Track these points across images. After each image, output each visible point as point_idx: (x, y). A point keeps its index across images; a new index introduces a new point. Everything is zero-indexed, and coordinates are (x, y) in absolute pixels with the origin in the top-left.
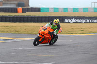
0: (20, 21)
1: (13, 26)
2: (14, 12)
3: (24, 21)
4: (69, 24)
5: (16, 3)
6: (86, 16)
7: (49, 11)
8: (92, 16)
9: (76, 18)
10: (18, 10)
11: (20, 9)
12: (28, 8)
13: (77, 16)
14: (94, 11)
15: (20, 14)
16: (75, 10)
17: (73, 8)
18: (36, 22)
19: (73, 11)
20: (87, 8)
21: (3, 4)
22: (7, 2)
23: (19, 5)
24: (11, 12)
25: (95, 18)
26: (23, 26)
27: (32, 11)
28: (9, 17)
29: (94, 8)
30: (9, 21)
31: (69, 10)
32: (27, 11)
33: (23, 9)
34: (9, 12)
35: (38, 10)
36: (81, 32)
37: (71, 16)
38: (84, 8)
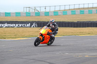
8: (25, 21)
9: (8, 22)
13: (9, 20)
14: (27, 16)
16: (7, 14)
19: (6, 16)
20: (20, 13)
25: (27, 22)
29: (26, 13)
31: (1, 15)
36: (14, 36)
37: (4, 20)
38: (16, 13)
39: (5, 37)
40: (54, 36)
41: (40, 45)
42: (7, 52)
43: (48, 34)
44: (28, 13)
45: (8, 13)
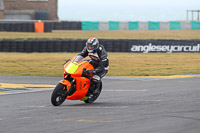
0: (40, 50)
1: (24, 61)
2: (27, 31)
3: (48, 50)
4: (140, 55)
5: (32, 12)
6: (176, 39)
7: (100, 28)
9: (155, 43)
10: (36, 26)
11: (39, 24)
12: (56, 24)
13: (156, 38)
14: (193, 29)
15: (40, 35)
16: (153, 25)
17: (149, 23)
18: (72, 52)
19: (149, 29)
20: (178, 23)
21: (5, 14)
22: (12, 11)
23: (37, 16)
24: (22, 30)
25: (194, 43)
26: (45, 60)
27: (63, 29)
28: (18, 43)
29: (193, 22)
30: (18, 50)
31: (140, 26)
32: (55, 29)
33: (45, 24)
34: (16, 30)
35: (77, 26)
36: (166, 72)
37: (146, 38)
38: (171, 23)
39: (147, 73)
40: (98, 79)
41: (67, 101)
42: (151, 103)
43: (85, 74)
44: (195, 22)
45: (154, 23)
